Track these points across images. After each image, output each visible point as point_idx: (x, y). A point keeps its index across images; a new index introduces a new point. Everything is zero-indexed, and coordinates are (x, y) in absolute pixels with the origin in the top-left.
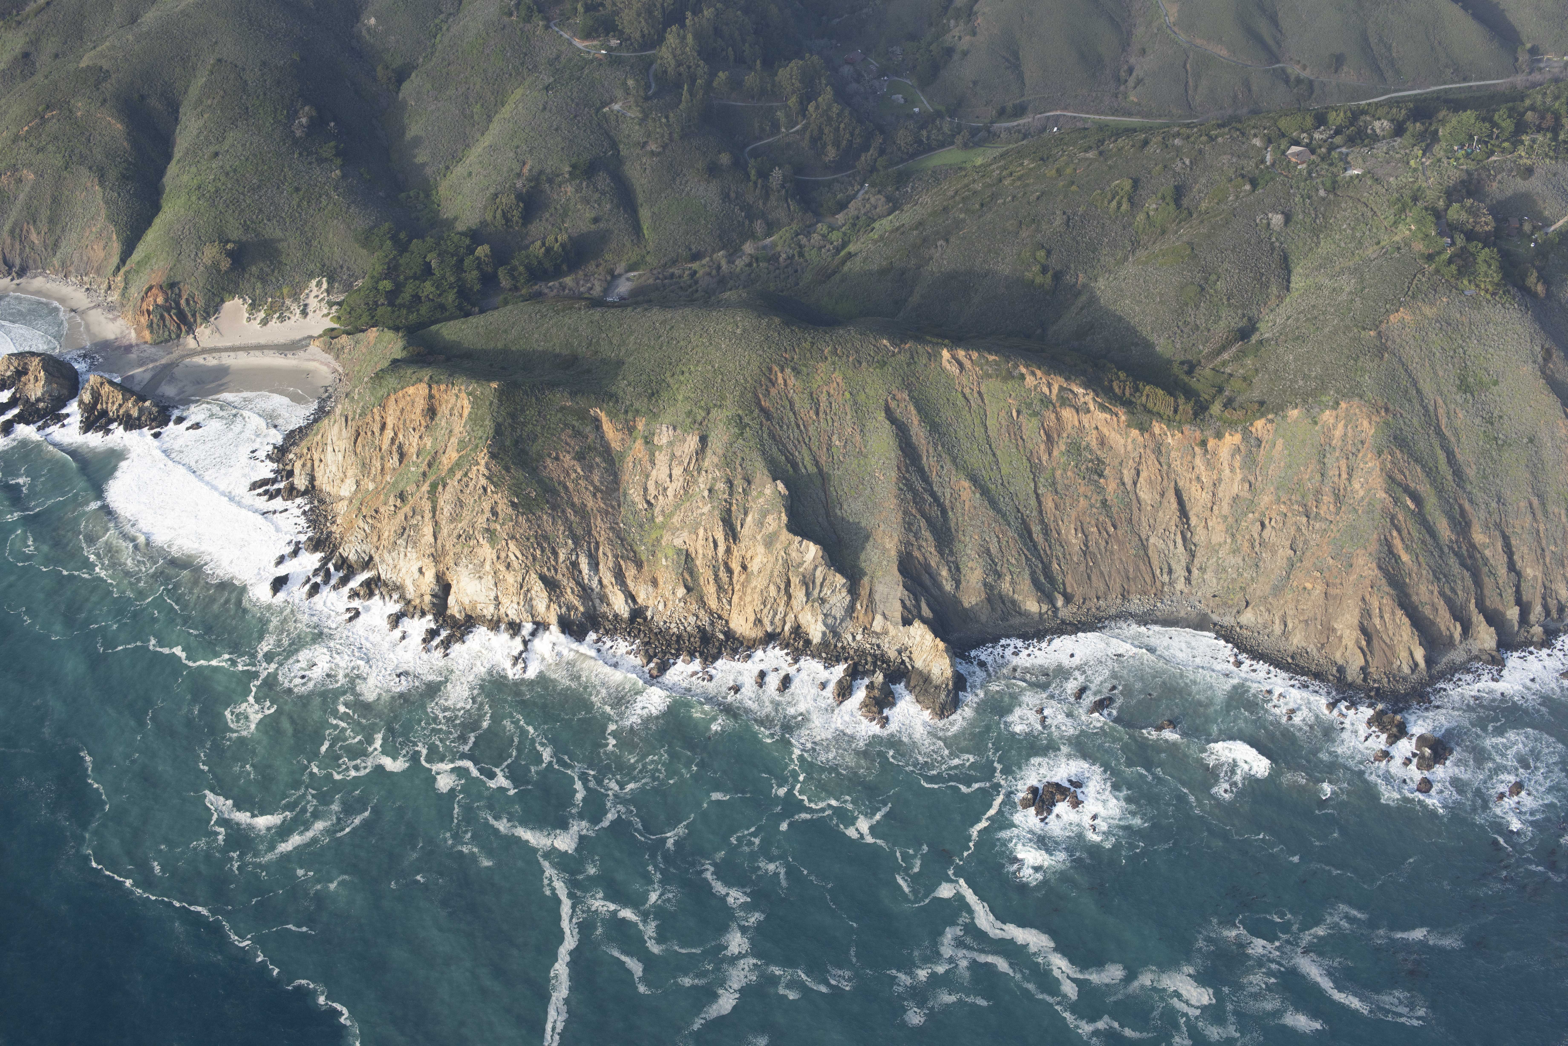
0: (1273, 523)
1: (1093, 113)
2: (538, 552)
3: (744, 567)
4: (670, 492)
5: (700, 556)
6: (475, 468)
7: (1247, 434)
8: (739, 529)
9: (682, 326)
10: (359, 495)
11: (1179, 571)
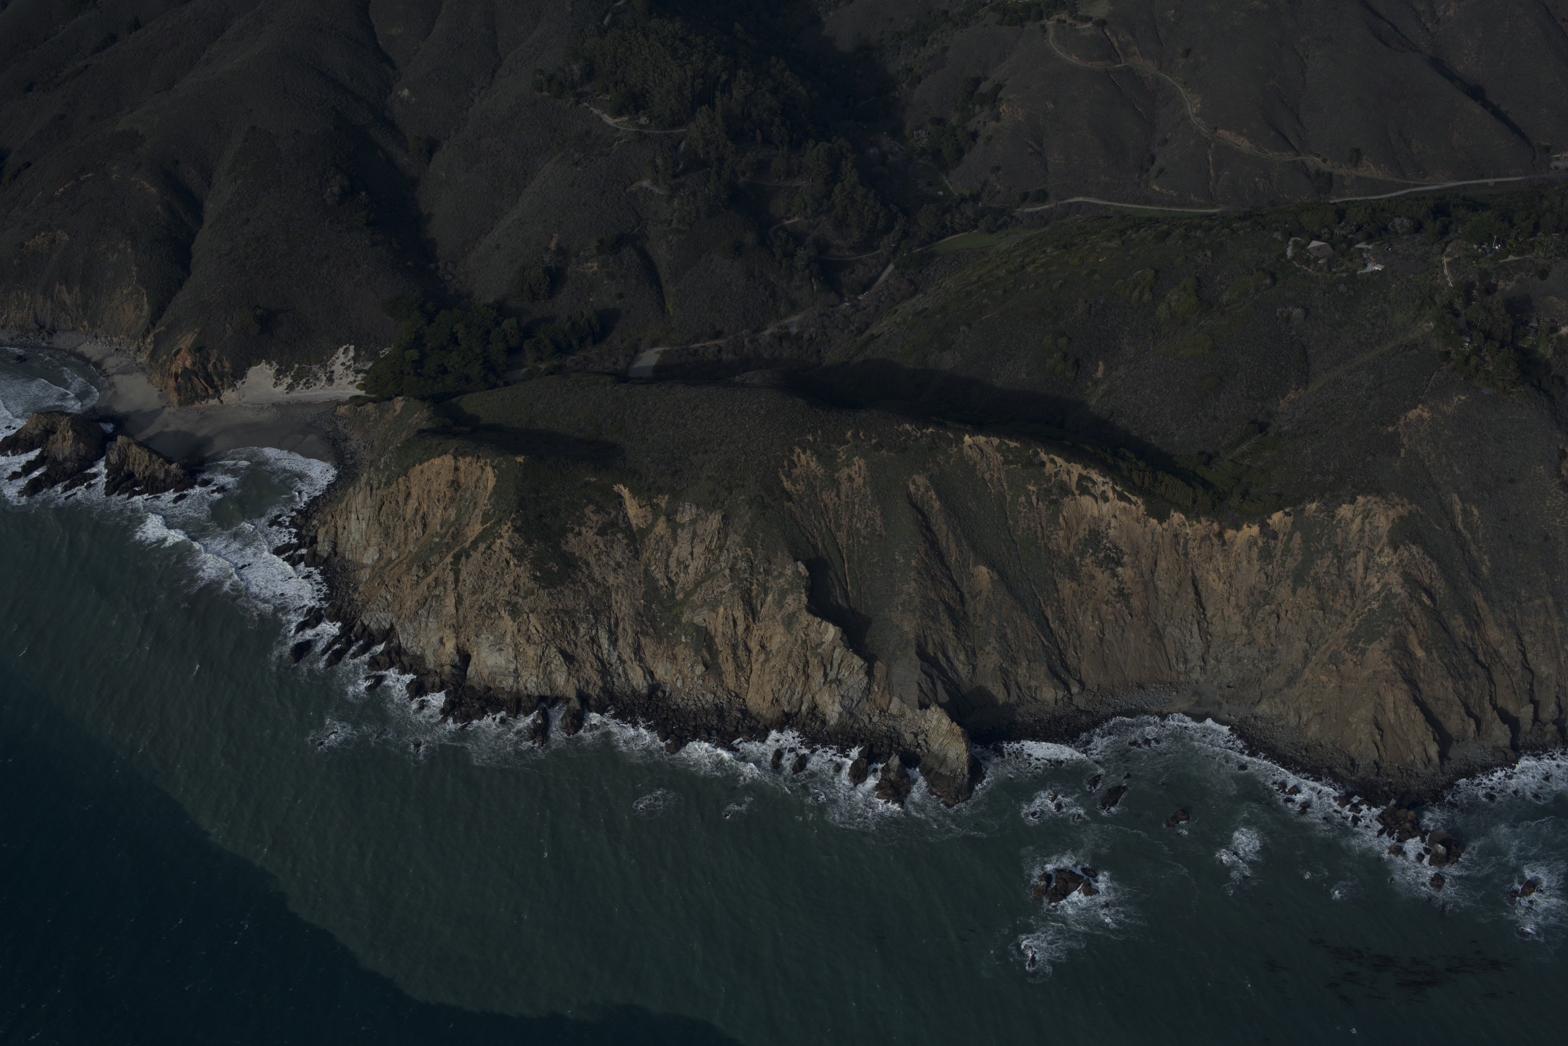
0: (1289, 615)
1: (1116, 201)
2: (559, 627)
3: (763, 647)
4: (691, 570)
5: (719, 634)
6: (499, 541)
7: (1264, 526)
8: (759, 609)
9: (706, 405)
10: (382, 563)
11: (1195, 660)
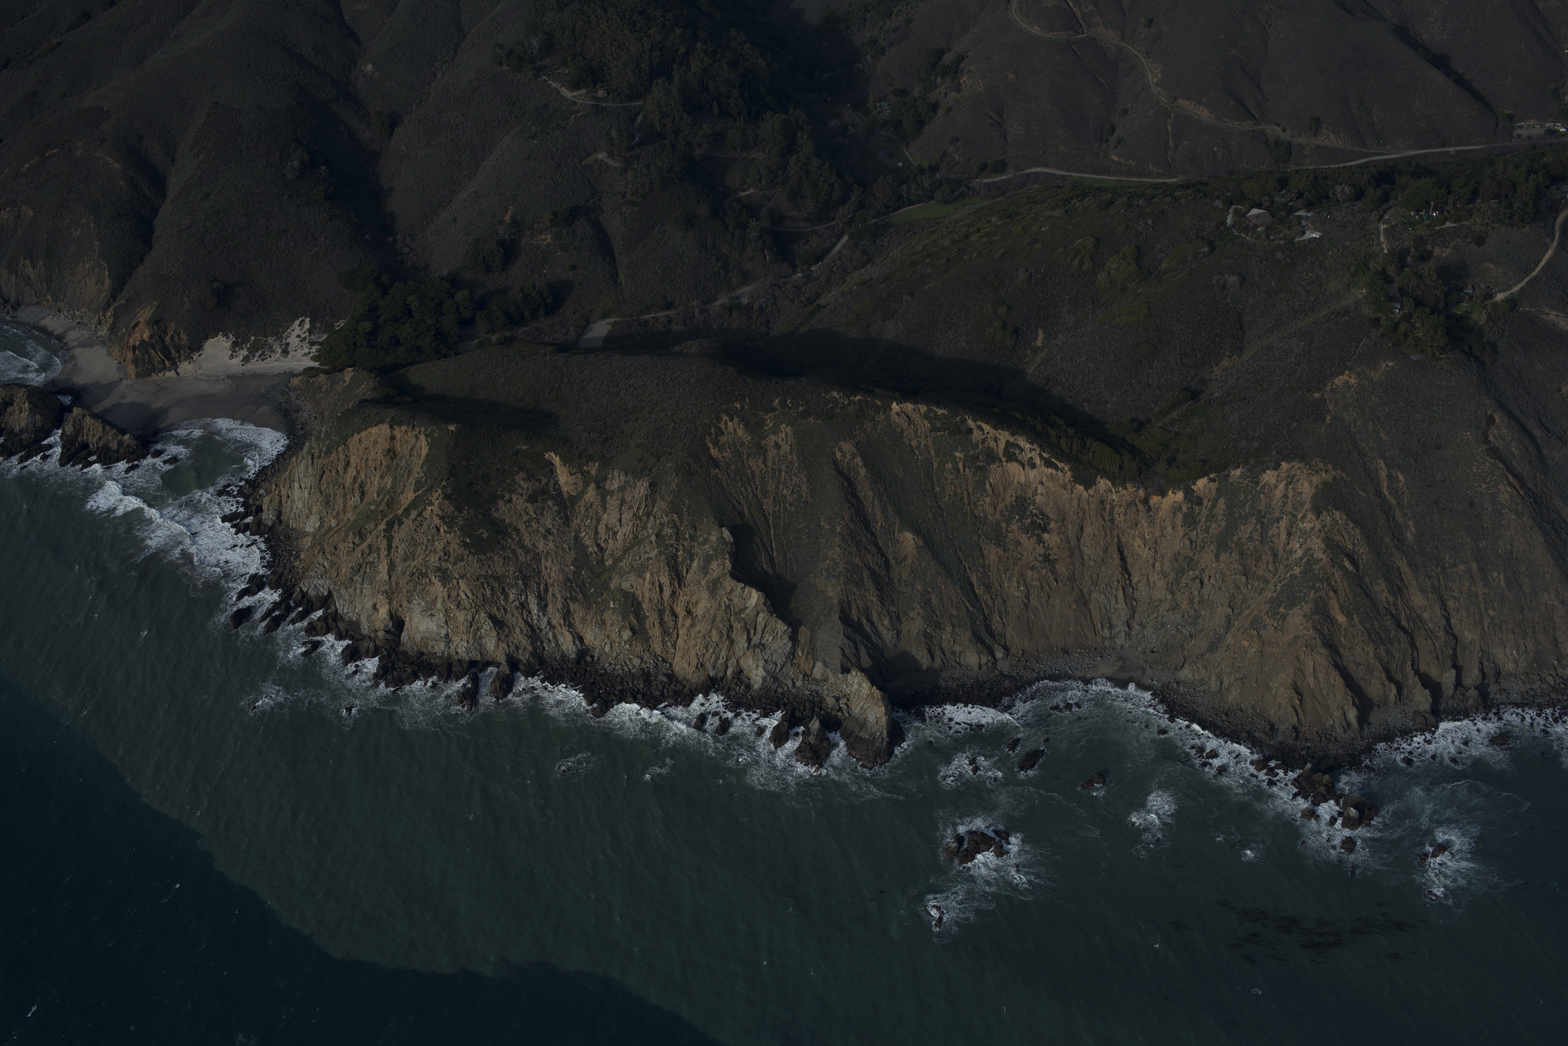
0: (1212, 580)
1: (1074, 171)
2: (488, 592)
3: (689, 612)
4: (620, 536)
5: (647, 600)
6: (429, 508)
7: (1188, 492)
8: (685, 574)
9: (640, 374)
10: (323, 531)
11: (1120, 626)
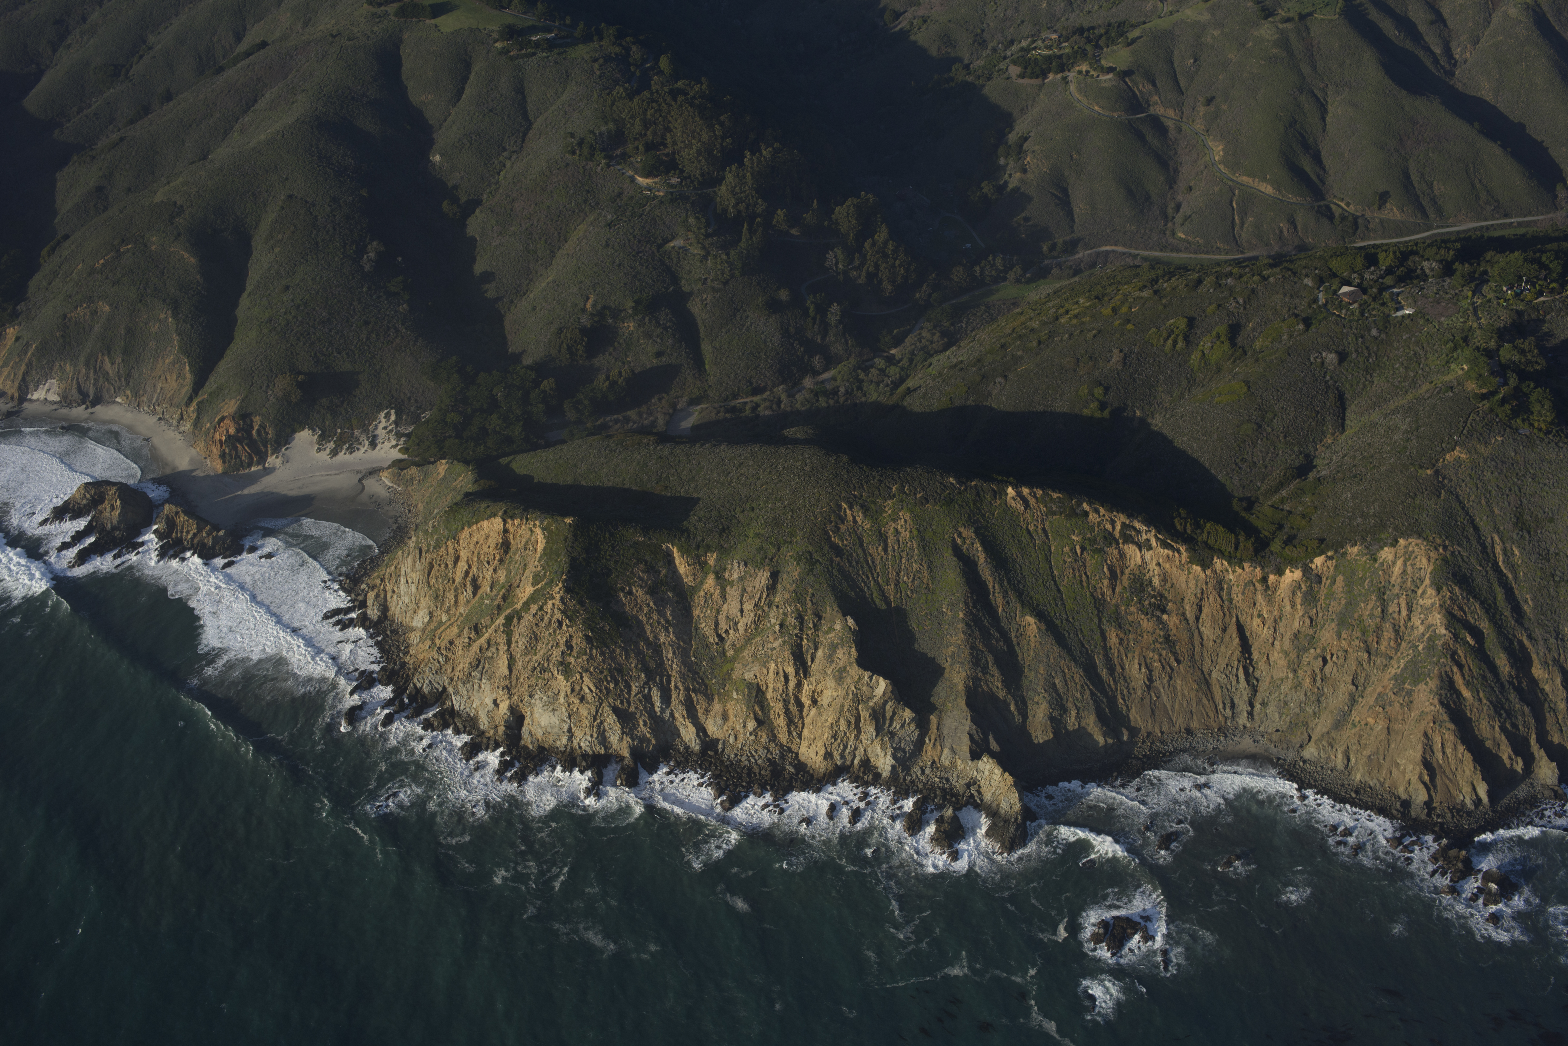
0: (1334, 658)
1: (1143, 249)
2: (612, 686)
3: (815, 702)
4: (741, 627)
5: (771, 690)
6: (550, 602)
7: (1307, 571)
8: (809, 664)
9: (751, 462)
10: (432, 626)
11: (1242, 705)
